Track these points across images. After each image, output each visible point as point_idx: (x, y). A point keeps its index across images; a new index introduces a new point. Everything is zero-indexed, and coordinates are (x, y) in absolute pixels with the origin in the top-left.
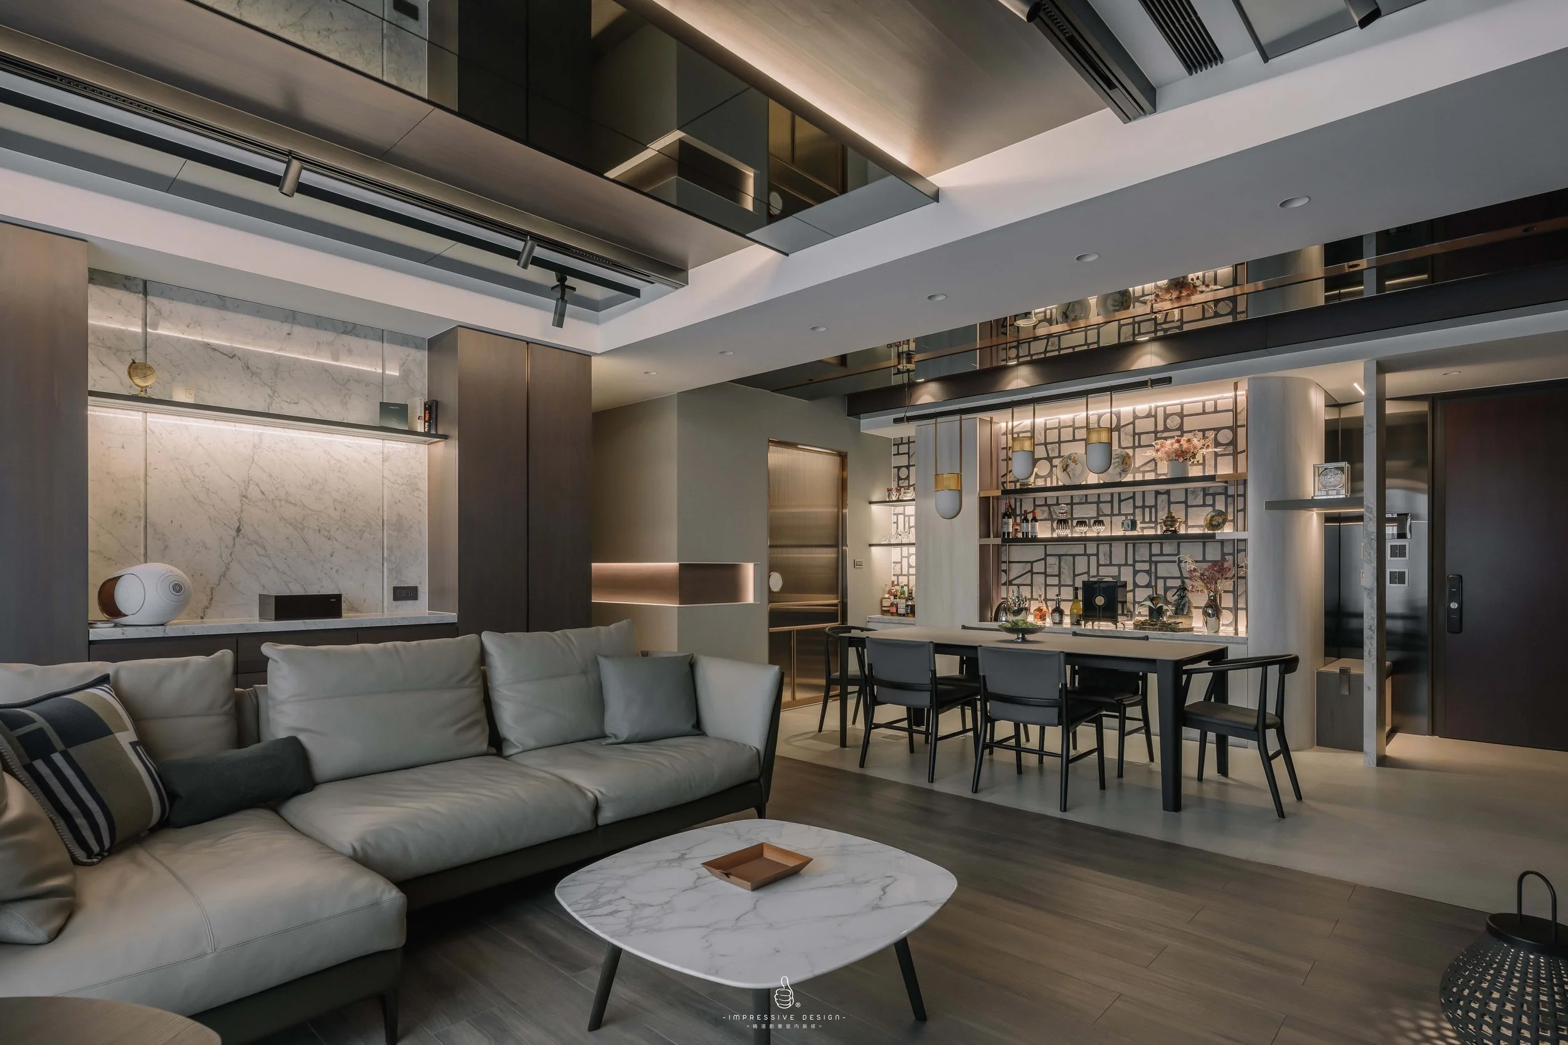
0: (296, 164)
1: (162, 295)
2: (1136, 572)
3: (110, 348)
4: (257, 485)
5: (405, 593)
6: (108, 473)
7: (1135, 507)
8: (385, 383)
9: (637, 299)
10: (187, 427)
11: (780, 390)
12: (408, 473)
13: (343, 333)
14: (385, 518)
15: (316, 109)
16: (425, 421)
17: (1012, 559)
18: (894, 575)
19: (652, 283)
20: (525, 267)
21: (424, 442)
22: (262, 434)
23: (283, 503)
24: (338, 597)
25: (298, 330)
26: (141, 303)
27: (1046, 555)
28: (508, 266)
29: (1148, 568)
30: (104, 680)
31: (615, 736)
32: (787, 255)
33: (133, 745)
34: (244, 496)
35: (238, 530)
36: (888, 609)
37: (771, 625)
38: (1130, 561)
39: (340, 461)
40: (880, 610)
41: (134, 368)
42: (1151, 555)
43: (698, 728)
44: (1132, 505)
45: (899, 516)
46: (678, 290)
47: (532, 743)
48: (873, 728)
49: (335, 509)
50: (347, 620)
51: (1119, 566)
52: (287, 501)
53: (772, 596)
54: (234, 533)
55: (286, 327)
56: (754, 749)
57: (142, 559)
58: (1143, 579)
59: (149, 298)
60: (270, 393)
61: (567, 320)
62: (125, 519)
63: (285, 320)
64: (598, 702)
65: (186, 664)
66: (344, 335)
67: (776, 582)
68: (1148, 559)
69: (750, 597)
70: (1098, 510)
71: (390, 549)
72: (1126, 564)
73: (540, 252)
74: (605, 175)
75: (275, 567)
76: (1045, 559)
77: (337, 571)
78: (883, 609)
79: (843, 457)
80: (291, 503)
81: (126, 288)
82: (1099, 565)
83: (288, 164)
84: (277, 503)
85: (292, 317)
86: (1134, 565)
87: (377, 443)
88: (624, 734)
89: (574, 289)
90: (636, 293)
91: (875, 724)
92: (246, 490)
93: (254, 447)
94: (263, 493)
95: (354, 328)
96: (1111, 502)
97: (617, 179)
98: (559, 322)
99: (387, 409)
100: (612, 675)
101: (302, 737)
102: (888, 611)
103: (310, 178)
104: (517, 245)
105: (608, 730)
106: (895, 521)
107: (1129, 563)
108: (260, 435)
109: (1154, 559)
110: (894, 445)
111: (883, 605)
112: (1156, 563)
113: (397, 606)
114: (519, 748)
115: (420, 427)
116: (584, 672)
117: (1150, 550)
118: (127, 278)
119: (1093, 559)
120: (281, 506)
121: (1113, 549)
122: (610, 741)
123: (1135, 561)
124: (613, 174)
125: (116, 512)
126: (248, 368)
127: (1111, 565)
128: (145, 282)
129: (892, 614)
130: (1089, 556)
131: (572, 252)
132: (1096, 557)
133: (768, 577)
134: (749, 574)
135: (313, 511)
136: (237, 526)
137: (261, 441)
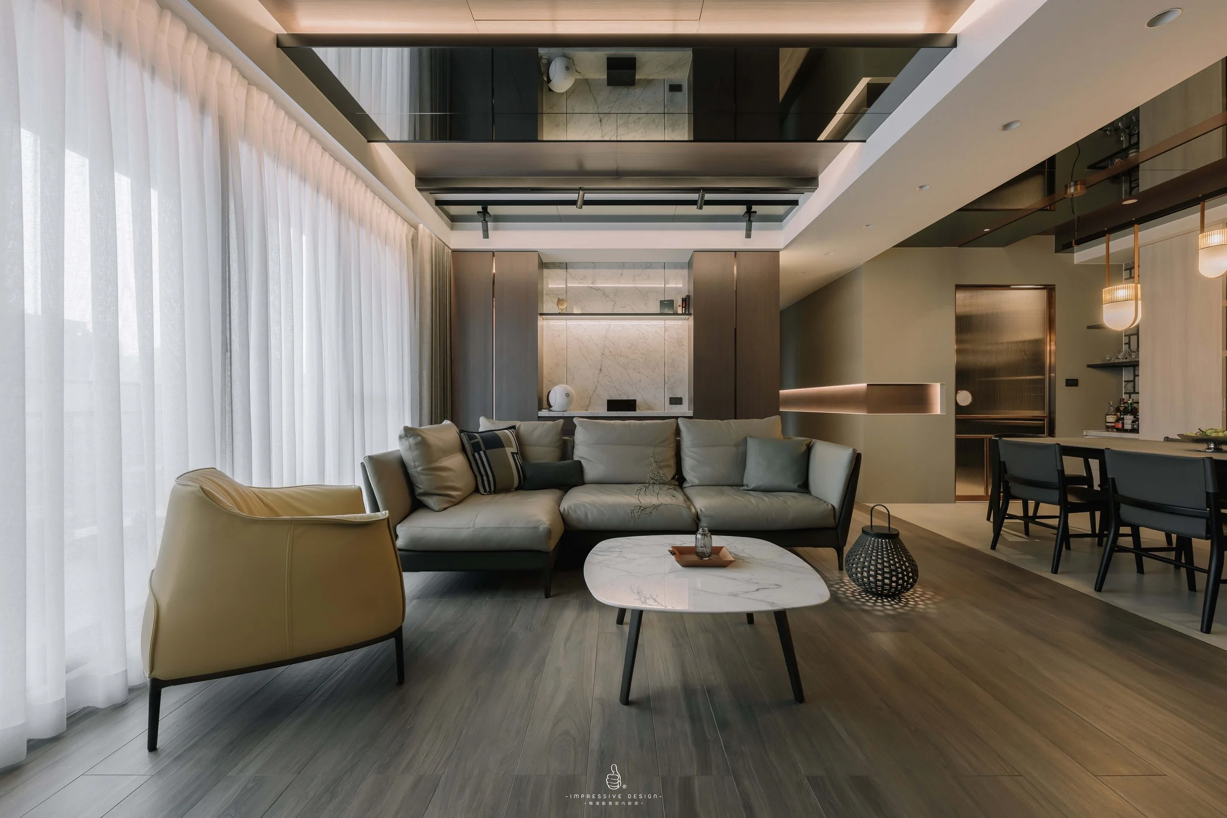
0: (581, 192)
1: (572, 268)
3: (555, 295)
4: (608, 348)
5: (676, 401)
8: (666, 290)
9: (797, 206)
10: (581, 325)
11: (964, 244)
12: (677, 337)
13: (646, 268)
14: (666, 361)
15: (591, 164)
16: (683, 307)
18: (1125, 393)
19: (803, 193)
20: (701, 208)
21: (685, 319)
23: (619, 356)
24: (635, 401)
25: (625, 271)
26: (565, 272)
28: (692, 210)
30: (514, 427)
31: (747, 485)
32: (865, 141)
33: (513, 454)
34: (603, 354)
35: (601, 370)
36: (1113, 424)
37: (958, 432)
39: (644, 334)
40: (1105, 427)
41: (560, 301)
43: (804, 487)
45: (1132, 337)
46: (815, 192)
47: (697, 482)
48: (1007, 518)
49: (642, 358)
50: (637, 412)
52: (621, 355)
53: (959, 409)
54: (599, 371)
55: (620, 271)
56: (830, 505)
57: (565, 383)
59: (568, 270)
60: (614, 304)
61: (753, 233)
62: (559, 367)
63: (620, 268)
64: (741, 463)
65: (545, 423)
66: (646, 270)
67: (965, 398)
69: (937, 408)
71: (668, 377)
73: (708, 197)
74: (818, 140)
75: (615, 387)
77: (643, 389)
78: (1107, 424)
79: (1050, 289)
80: (622, 356)
81: (560, 268)
83: (579, 193)
84: (616, 356)
85: (623, 265)
87: (661, 323)
88: (752, 486)
89: (755, 212)
90: (795, 203)
91: (1008, 515)
92: (604, 351)
93: (607, 331)
94: (611, 352)
95: (651, 265)
97: (828, 139)
98: (748, 236)
99: (663, 304)
100: (753, 448)
101: (583, 461)
102: (1113, 427)
103: (589, 196)
104: (694, 196)
105: (745, 482)
106: (1127, 341)
108: (609, 325)
110: (1125, 270)
111: (1107, 421)
113: (671, 408)
114: (690, 484)
115: (680, 311)
116: (736, 445)
118: (559, 263)
120: (618, 358)
122: (745, 488)
124: (822, 137)
125: (556, 364)
126: (604, 294)
128: (566, 263)
129: (1118, 430)
131: (731, 191)
133: (956, 393)
134: (937, 392)
135: (632, 359)
136: (600, 368)
137: (609, 328)
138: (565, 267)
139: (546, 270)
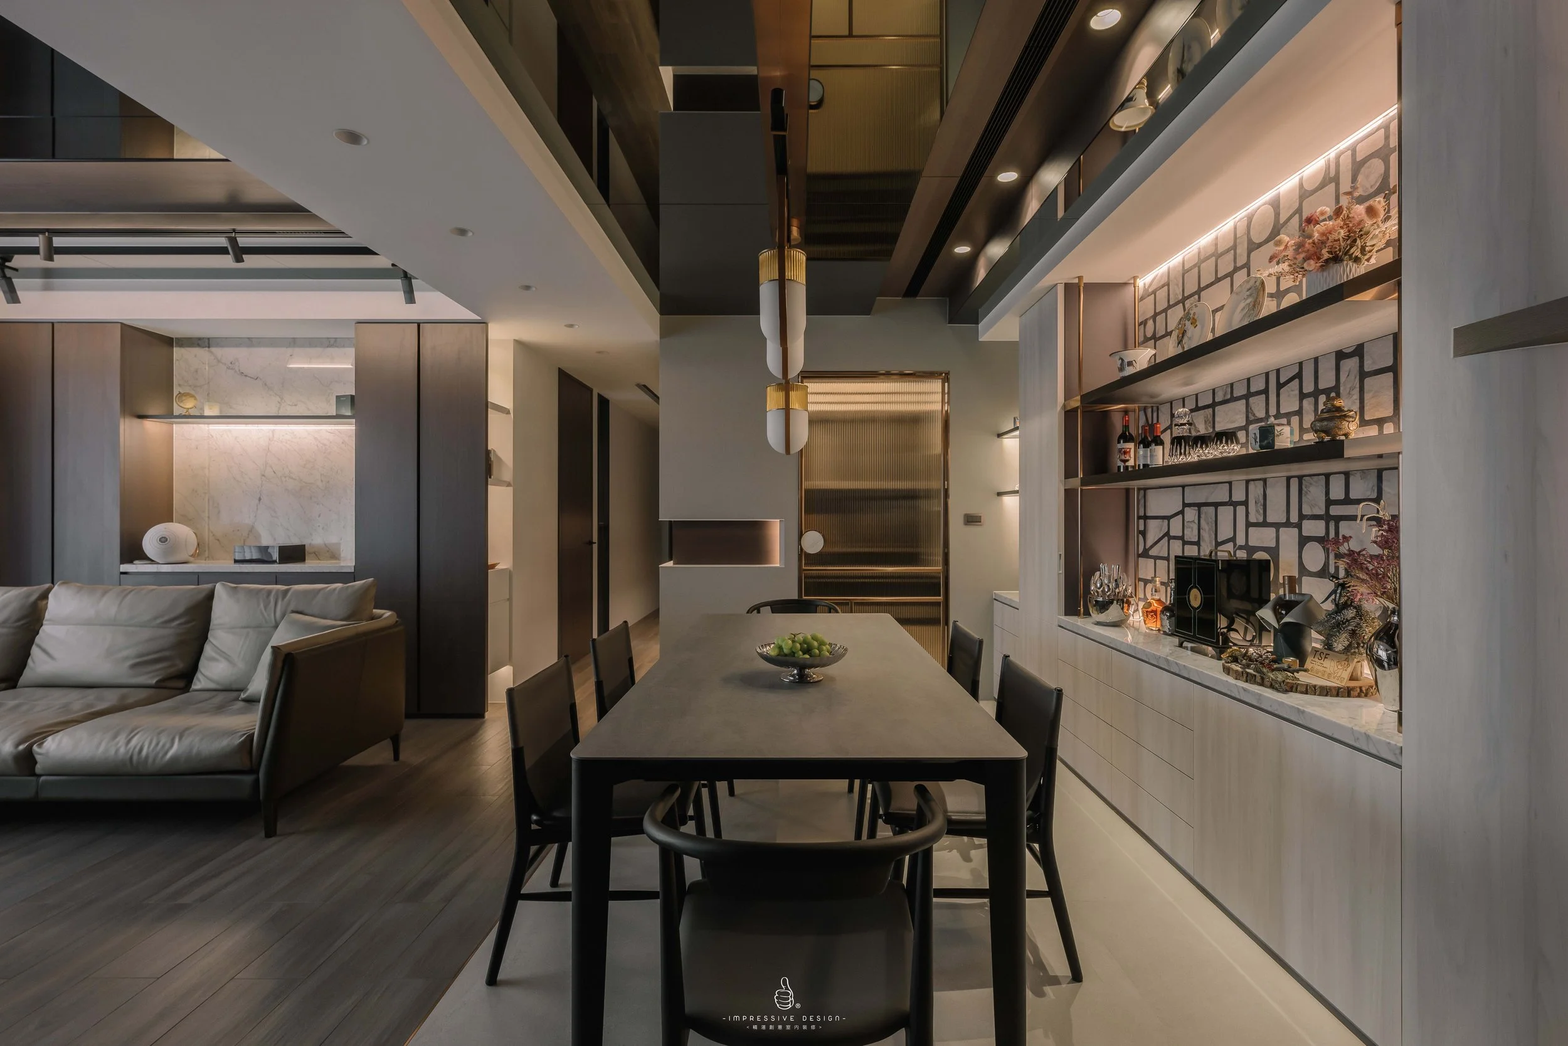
1: (218, 345)
2: (1303, 541)
4: (271, 467)
6: (190, 466)
7: (1303, 396)
10: (230, 431)
13: (328, 347)
17: (1149, 514)
22: (274, 430)
23: (287, 478)
25: (297, 350)
26: (207, 353)
27: (1185, 505)
29: (1322, 533)
34: (263, 475)
35: (260, 499)
38: (1294, 518)
39: (325, 445)
42: (1329, 503)
44: (1297, 392)
49: (322, 481)
50: (309, 566)
51: (1277, 526)
52: (290, 477)
53: (804, 558)
54: (257, 501)
55: (289, 350)
58: (1315, 557)
59: (211, 349)
60: (279, 400)
62: (198, 494)
63: (289, 346)
66: (329, 349)
67: (813, 542)
68: (1322, 512)
69: (776, 557)
70: (1247, 411)
72: (1288, 524)
75: (282, 525)
76: (1182, 512)
77: (323, 528)
80: (292, 478)
81: (199, 346)
82: (1249, 525)
84: (283, 479)
85: (293, 342)
86: (1299, 526)
92: (265, 471)
93: (270, 439)
94: (275, 473)
95: (335, 341)
96: (1266, 391)
98: (410, 298)
99: (340, 400)
107: (1292, 521)
109: (1335, 511)
112: (1339, 519)
117: (1327, 493)
118: (200, 339)
119: (1241, 510)
120: (286, 481)
121: (1268, 491)
123: (1302, 517)
125: (193, 490)
126: (266, 384)
127: (1265, 524)
128: (209, 339)
130: (1235, 504)
132: (1244, 507)
133: (801, 535)
134: (776, 531)
135: (306, 483)
136: (258, 497)
137: (273, 436)
138: (207, 344)
139: (178, 349)
